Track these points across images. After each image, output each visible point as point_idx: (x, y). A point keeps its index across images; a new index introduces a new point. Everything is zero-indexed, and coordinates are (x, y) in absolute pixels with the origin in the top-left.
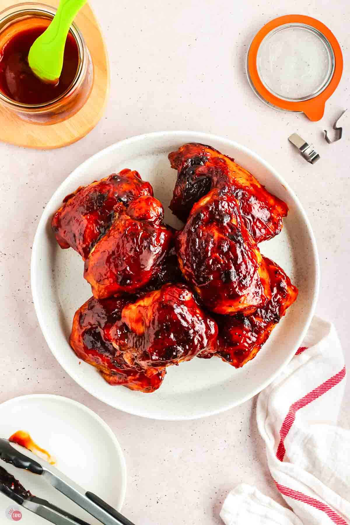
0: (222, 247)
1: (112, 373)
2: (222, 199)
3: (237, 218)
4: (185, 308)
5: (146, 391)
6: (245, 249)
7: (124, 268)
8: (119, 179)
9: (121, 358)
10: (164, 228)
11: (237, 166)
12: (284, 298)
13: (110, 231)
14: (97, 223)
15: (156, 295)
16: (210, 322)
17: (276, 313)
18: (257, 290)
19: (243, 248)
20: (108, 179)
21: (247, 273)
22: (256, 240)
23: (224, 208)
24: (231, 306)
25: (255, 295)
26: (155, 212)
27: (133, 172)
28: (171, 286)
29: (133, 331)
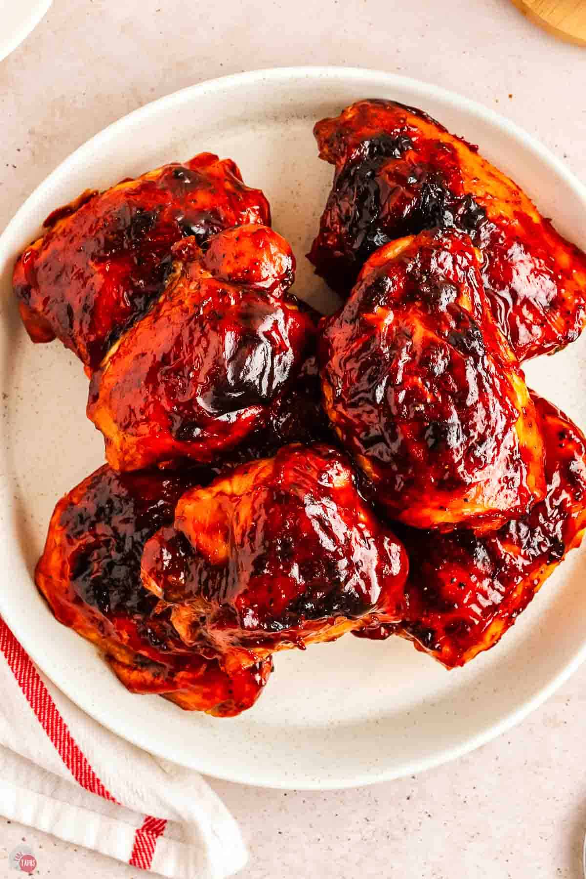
0: (431, 364)
1: (136, 663)
2: (440, 247)
3: (473, 296)
4: (333, 507)
5: (220, 711)
6: (487, 371)
7: (189, 398)
8: (189, 178)
9: (165, 623)
10: (294, 308)
11: (484, 163)
12: (577, 500)
13: (160, 306)
14: (129, 286)
15: (263, 470)
16: (389, 544)
17: (556, 536)
18: (511, 474)
19: (484, 368)
20: (161, 177)
21: (489, 431)
22: (518, 352)
23: (442, 268)
24: (442, 508)
25: (503, 484)
26: (274, 267)
27: (223, 163)
28: (302, 450)
29: (201, 554)
